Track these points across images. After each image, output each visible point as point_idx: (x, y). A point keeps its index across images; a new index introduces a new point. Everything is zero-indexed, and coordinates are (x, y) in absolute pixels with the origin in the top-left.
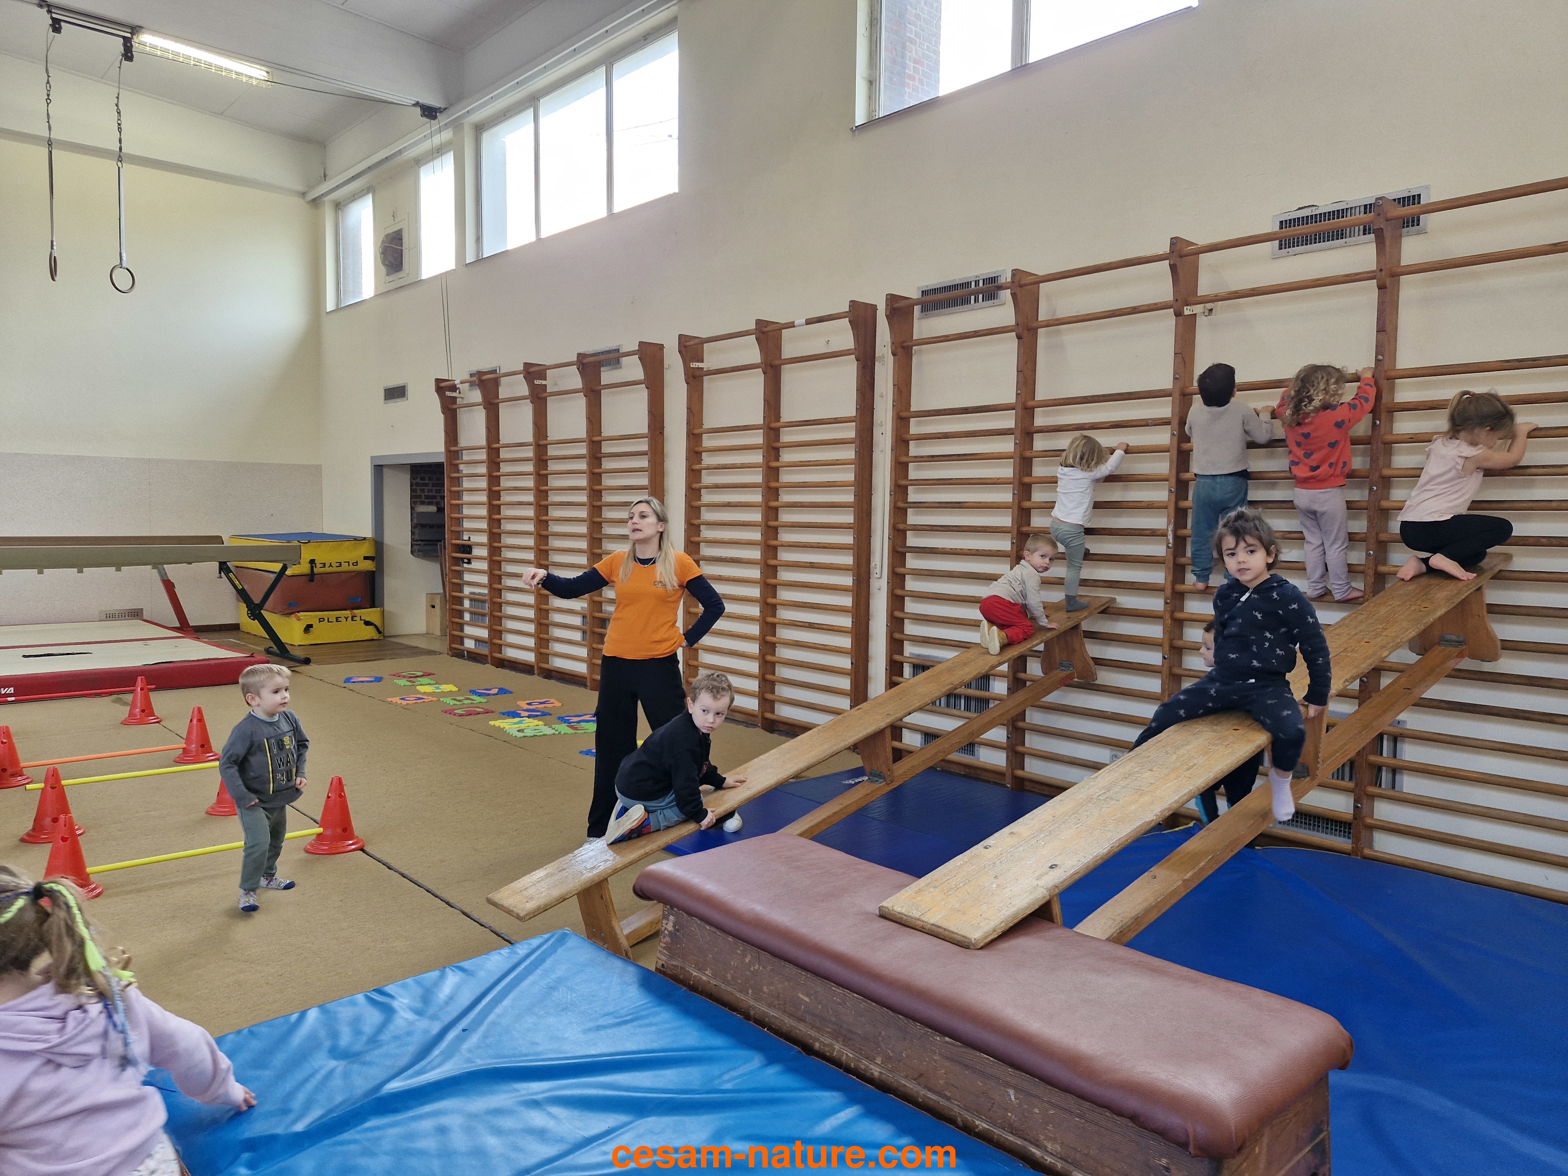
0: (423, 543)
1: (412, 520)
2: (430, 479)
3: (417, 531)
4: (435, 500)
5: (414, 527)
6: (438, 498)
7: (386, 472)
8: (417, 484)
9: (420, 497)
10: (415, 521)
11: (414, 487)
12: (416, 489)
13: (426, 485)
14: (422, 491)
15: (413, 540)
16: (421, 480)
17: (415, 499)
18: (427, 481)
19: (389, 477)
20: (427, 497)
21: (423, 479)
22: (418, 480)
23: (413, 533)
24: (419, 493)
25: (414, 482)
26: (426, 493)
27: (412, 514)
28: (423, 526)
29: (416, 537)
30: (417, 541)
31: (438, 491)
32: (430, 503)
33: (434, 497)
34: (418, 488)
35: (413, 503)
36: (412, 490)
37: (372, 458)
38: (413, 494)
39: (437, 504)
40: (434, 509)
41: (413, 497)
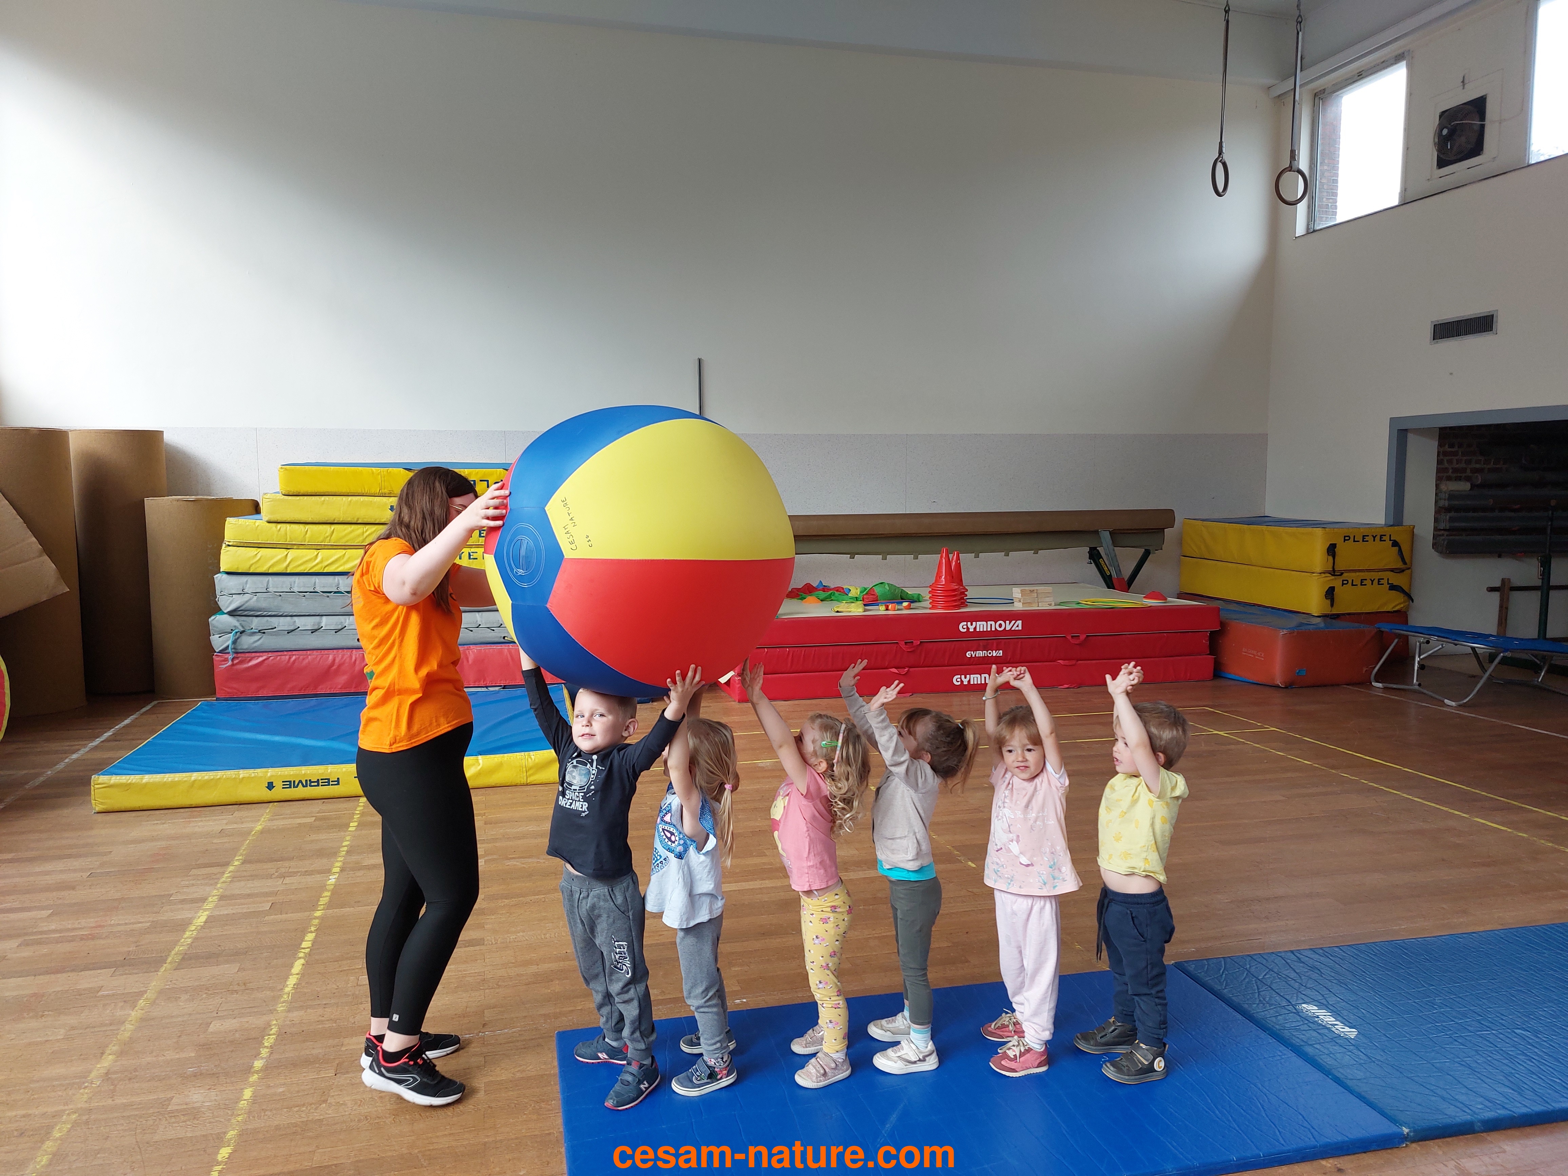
0: (1446, 533)
1: (1437, 502)
2: (1460, 446)
3: (1442, 517)
4: (1463, 475)
5: (1439, 510)
6: (1468, 471)
7: (1411, 437)
8: (1445, 454)
9: (1445, 470)
10: (1441, 503)
11: (1441, 457)
12: (1443, 460)
13: (1455, 454)
14: (1450, 462)
15: (1436, 529)
16: (1449, 447)
17: (1443, 474)
18: (1456, 449)
19: (1414, 442)
20: (1455, 470)
21: (1452, 446)
22: (1447, 448)
23: (1436, 520)
24: (1446, 465)
25: (1442, 450)
26: (1455, 466)
27: (1436, 494)
28: (1448, 510)
30: (1440, 530)
31: (1468, 462)
32: (1458, 479)
33: (1464, 470)
34: (1446, 459)
35: (1439, 479)
36: (1439, 462)
37: (1392, 420)
38: (1439, 466)
39: (1468, 479)
40: (1467, 486)
41: (1440, 471)
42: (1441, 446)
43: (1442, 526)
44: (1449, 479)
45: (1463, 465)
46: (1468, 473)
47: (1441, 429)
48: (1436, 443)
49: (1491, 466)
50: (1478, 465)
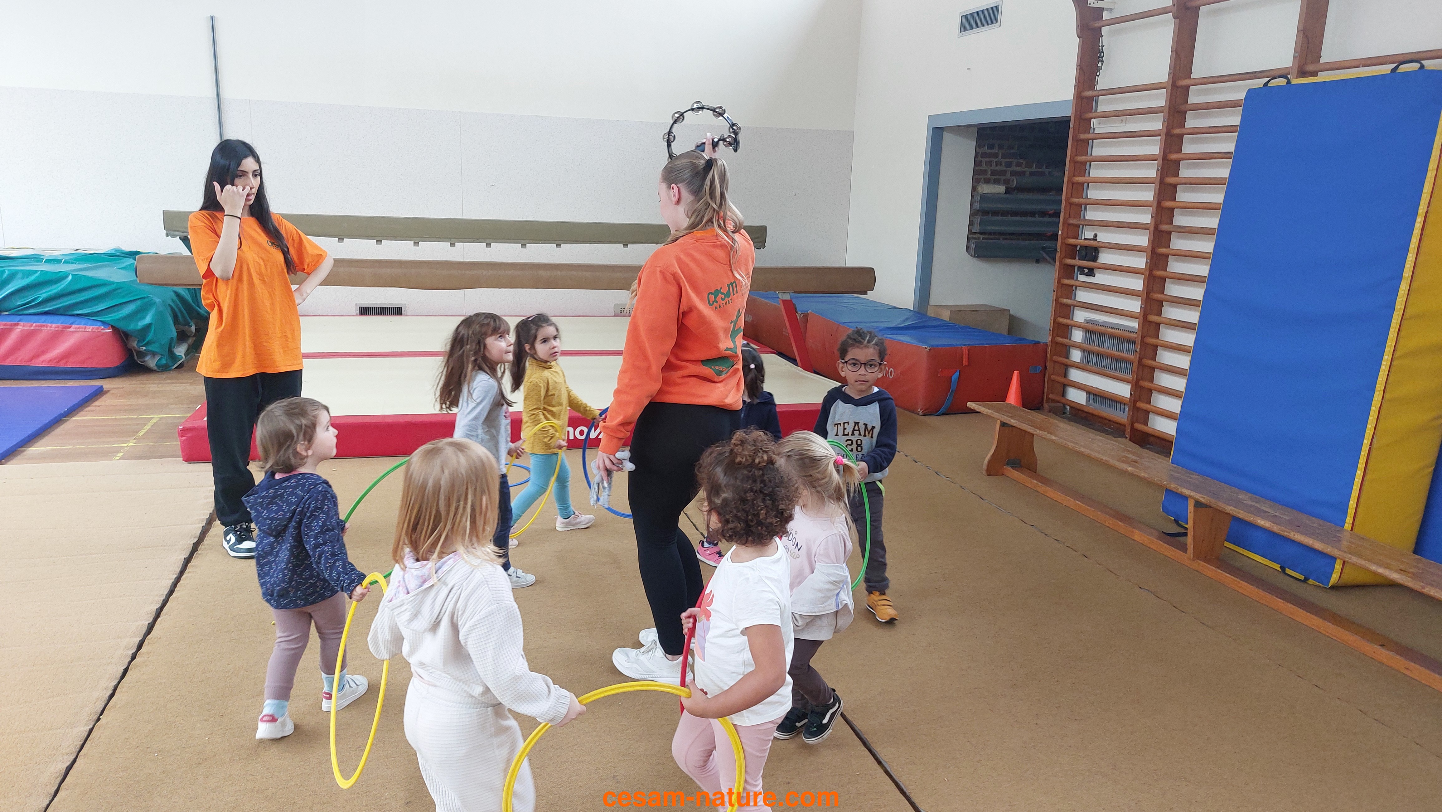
0: (981, 236)
1: (971, 205)
2: (1001, 147)
3: (977, 220)
4: (1003, 178)
5: (973, 214)
6: (1008, 174)
7: (947, 137)
8: (984, 155)
9: (985, 172)
10: (977, 206)
11: (979, 159)
12: (981, 162)
13: (996, 155)
14: (989, 164)
15: (970, 232)
16: (988, 146)
17: (979, 176)
18: (995, 151)
19: (949, 141)
20: (994, 173)
21: (991, 147)
22: (986, 150)
23: (971, 223)
24: (984, 167)
25: (980, 151)
26: (993, 167)
27: (972, 196)
28: (985, 212)
29: (976, 228)
30: (975, 233)
31: (1008, 165)
32: (997, 182)
33: (1003, 173)
34: (984, 160)
35: (976, 181)
36: (977, 163)
37: (930, 117)
38: (976, 168)
39: (1006, 182)
40: (1002, 189)
41: (975, 172)
42: (978, 146)
44: (987, 181)
45: (1002, 168)
46: (1005, 176)
47: (981, 127)
48: (974, 144)
49: (1033, 169)
50: (1018, 169)
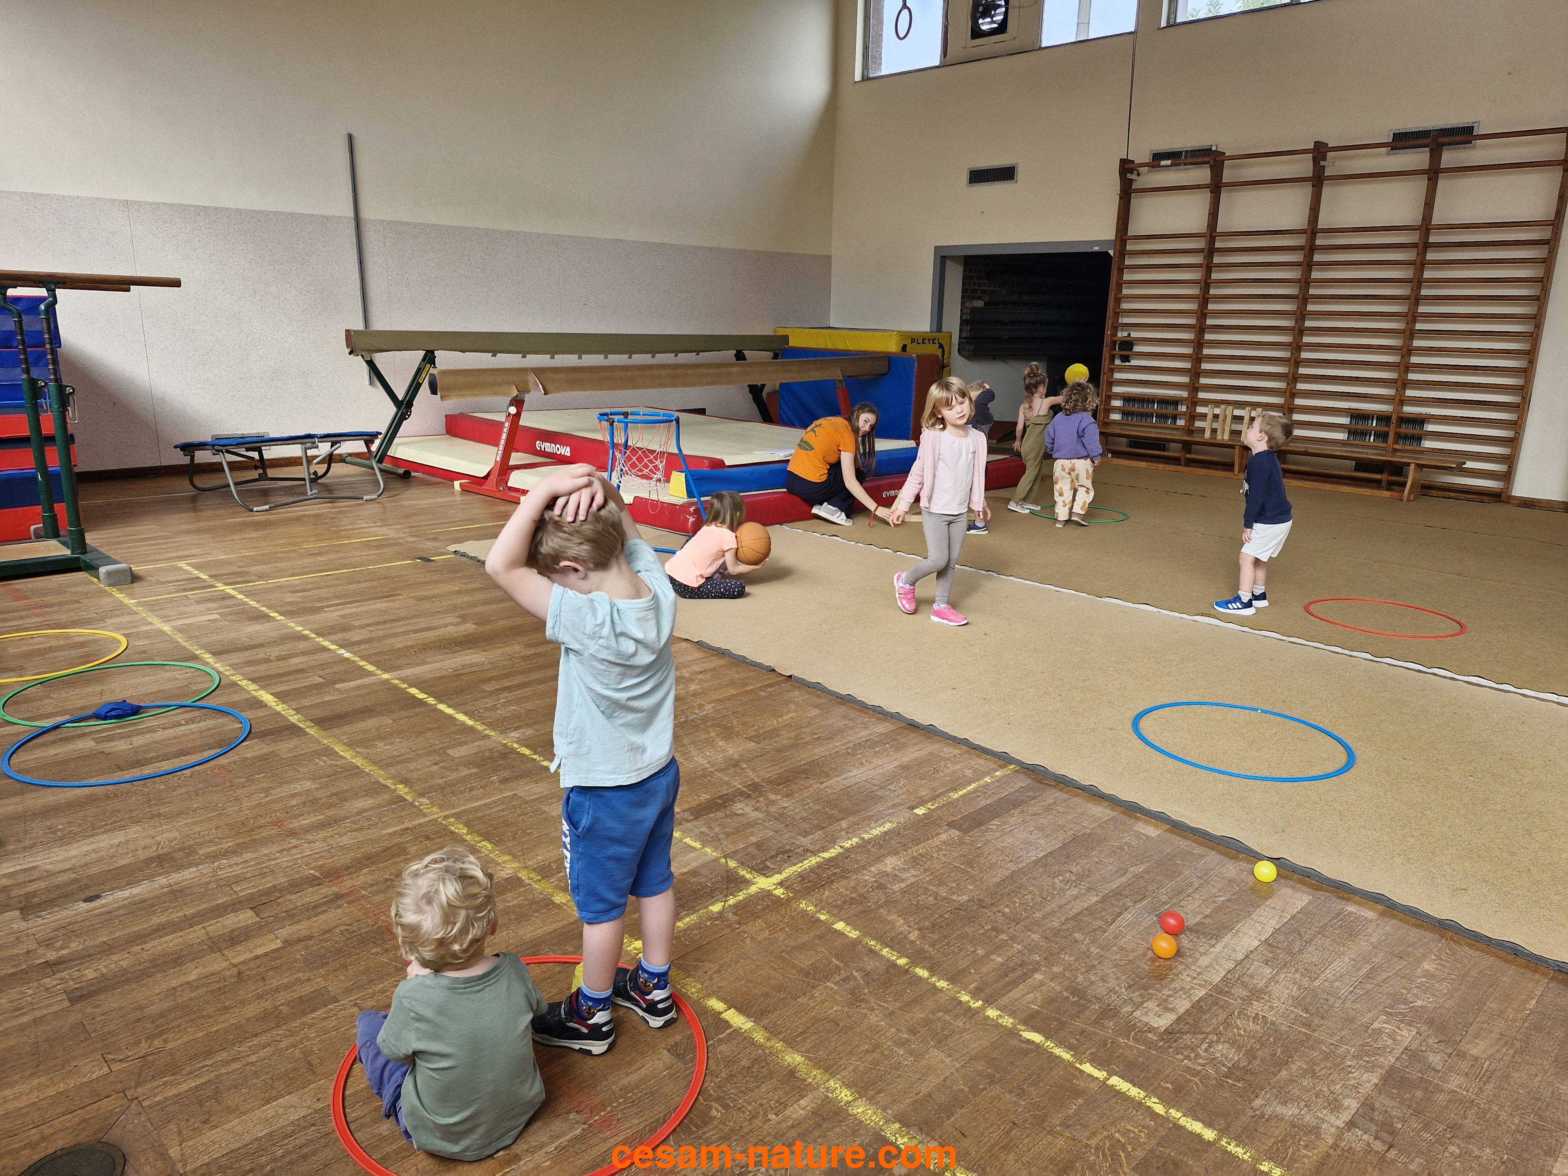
0: (965, 340)
1: (961, 316)
2: (975, 271)
3: (968, 328)
5: (963, 322)
7: (949, 264)
8: (967, 277)
10: (966, 317)
11: (965, 280)
12: (965, 282)
13: (972, 278)
14: (969, 284)
15: (960, 336)
17: (967, 294)
18: (973, 275)
19: (950, 267)
20: (971, 291)
21: (970, 271)
22: (968, 273)
23: (960, 330)
24: (967, 287)
25: (965, 274)
26: (972, 287)
27: (961, 309)
28: (969, 322)
30: (963, 338)
31: (979, 285)
32: (973, 298)
33: (976, 291)
34: (967, 282)
35: (963, 297)
36: (963, 284)
37: (937, 248)
38: (963, 287)
39: (979, 298)
40: (980, 304)
41: (964, 291)
42: (964, 271)
43: (964, 335)
44: (968, 297)
45: (976, 287)
46: (979, 293)
47: (966, 257)
48: (963, 269)
49: (992, 289)
50: (984, 288)
